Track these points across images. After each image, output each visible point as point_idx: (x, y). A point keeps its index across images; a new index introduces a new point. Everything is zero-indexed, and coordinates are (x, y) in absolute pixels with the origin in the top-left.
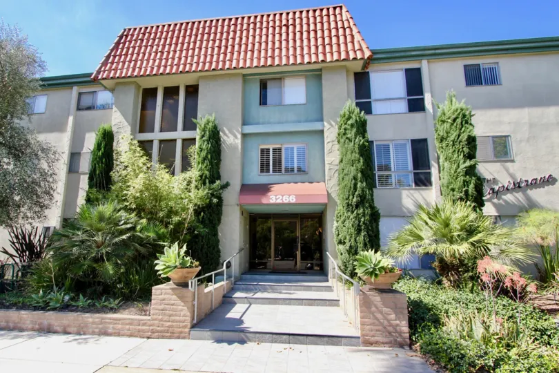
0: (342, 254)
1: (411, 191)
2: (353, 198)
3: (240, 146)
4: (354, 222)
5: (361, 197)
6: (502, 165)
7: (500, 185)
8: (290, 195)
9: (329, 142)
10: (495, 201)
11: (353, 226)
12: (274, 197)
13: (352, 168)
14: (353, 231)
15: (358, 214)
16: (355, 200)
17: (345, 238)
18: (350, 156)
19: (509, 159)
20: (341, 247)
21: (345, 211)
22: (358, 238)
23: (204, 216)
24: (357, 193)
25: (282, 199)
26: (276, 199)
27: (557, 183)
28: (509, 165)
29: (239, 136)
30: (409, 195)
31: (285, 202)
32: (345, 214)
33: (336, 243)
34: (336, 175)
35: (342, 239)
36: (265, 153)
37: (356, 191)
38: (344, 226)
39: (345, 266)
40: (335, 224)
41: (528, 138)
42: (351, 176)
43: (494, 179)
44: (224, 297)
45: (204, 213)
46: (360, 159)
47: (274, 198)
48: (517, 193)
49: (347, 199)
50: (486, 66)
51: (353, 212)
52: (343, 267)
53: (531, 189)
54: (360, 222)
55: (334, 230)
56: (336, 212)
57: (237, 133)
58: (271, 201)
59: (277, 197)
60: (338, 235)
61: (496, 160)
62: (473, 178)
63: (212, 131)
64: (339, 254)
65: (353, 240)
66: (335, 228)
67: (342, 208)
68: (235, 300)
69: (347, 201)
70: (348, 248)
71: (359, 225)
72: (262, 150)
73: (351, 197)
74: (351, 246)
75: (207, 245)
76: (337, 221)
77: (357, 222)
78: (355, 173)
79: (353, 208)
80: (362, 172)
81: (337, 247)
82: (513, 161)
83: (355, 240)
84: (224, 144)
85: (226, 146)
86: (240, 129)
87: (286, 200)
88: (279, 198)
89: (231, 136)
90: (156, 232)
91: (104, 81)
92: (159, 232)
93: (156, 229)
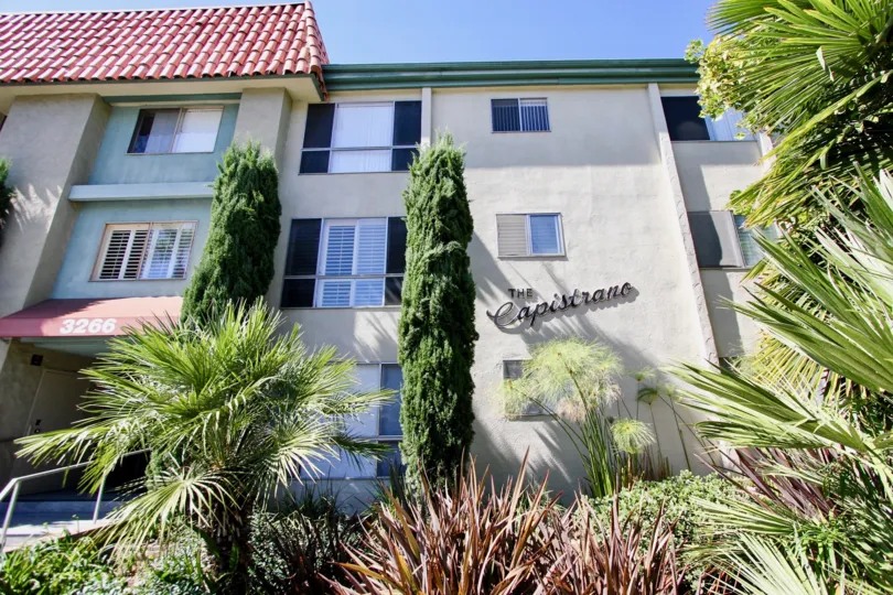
1: (378, 314)
3: (50, 222)
6: (545, 266)
7: (540, 302)
8: (104, 319)
10: (530, 330)
12: (73, 322)
19: (559, 254)
25: (86, 328)
26: (75, 327)
27: (637, 298)
28: (556, 264)
29: (55, 203)
30: (373, 321)
31: (92, 332)
36: (119, 239)
41: (591, 219)
43: (530, 291)
47: (71, 325)
48: (569, 316)
50: (528, 104)
53: (594, 310)
57: (52, 197)
58: (64, 332)
59: (79, 322)
61: (534, 255)
62: (444, 278)
72: (116, 235)
82: (563, 258)
84: (20, 217)
85: (22, 222)
86: (60, 191)
87: (95, 328)
88: (82, 324)
89: (39, 202)
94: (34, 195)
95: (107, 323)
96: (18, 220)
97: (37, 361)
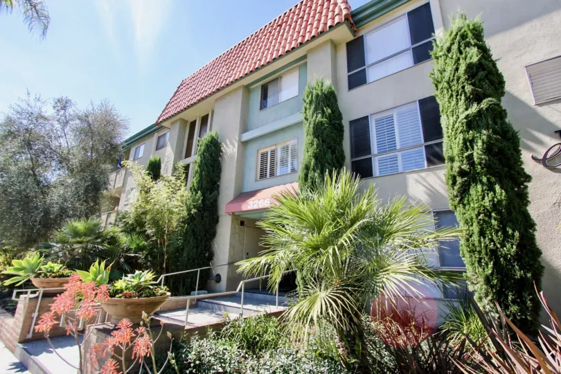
1: (423, 174)
3: (236, 155)
8: (265, 199)
12: (252, 202)
25: (258, 205)
26: (253, 205)
29: (237, 145)
31: (261, 207)
36: (264, 157)
47: (251, 205)
58: (249, 208)
59: (255, 202)
72: (262, 155)
85: (227, 157)
86: (238, 138)
87: (261, 204)
89: (231, 146)
90: (138, 245)
91: (164, 124)
92: (141, 244)
93: (138, 242)
94: (228, 143)
95: (266, 201)
96: (225, 157)
97: (242, 223)
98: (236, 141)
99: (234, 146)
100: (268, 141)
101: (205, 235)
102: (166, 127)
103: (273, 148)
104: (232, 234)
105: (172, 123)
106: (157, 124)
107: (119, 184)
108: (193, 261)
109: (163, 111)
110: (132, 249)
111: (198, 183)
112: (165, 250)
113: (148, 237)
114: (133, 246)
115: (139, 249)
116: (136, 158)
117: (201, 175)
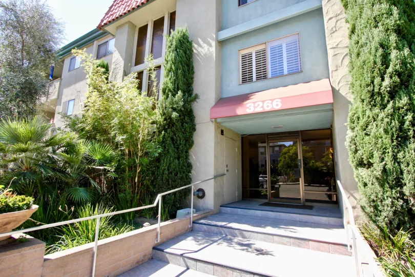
0: (365, 185)
2: (383, 80)
3: (214, 55)
4: (389, 124)
5: (399, 75)
8: (272, 100)
9: (330, 19)
11: (386, 131)
12: (252, 105)
13: (376, 31)
14: (387, 141)
15: (396, 109)
16: (387, 82)
17: (372, 156)
18: (369, 12)
20: (363, 172)
21: (367, 108)
22: (400, 155)
23: (164, 135)
24: (390, 70)
25: (263, 107)
26: (255, 107)
29: (214, 43)
31: (267, 109)
32: (368, 112)
33: (353, 165)
34: (347, 61)
35: (365, 157)
36: (246, 59)
37: (387, 67)
38: (366, 134)
39: (376, 207)
40: (350, 134)
42: (374, 44)
44: (154, 248)
45: (166, 131)
46: (391, 10)
49: (368, 85)
51: (384, 107)
52: (369, 210)
54: (402, 123)
55: (347, 143)
56: (350, 114)
57: (211, 41)
58: (249, 111)
59: (256, 105)
60: (356, 151)
63: (180, 40)
64: (360, 185)
65: (388, 159)
66: (348, 140)
67: (359, 104)
68: (167, 255)
69: (370, 88)
70: (378, 173)
71: (401, 129)
72: (244, 57)
73: (377, 80)
74: (384, 170)
75: (168, 170)
76: (353, 129)
77: (395, 123)
78: (382, 35)
79: (382, 99)
80: (399, 31)
81: (355, 172)
83: (395, 158)
84: (199, 56)
85: (200, 58)
86: (214, 36)
87: (268, 106)
88: (259, 105)
89: (205, 45)
90: (103, 155)
91: (108, 28)
92: (108, 155)
93: (103, 152)
94: (201, 43)
95: (275, 103)
96: (198, 58)
97: (222, 132)
98: (212, 39)
99: (210, 45)
100: (253, 40)
101: (185, 145)
102: (109, 33)
103: (262, 47)
104: (216, 143)
105: (118, 28)
106: (100, 27)
107: (53, 96)
108: (176, 175)
109: (107, 14)
110: (96, 160)
111: (174, 83)
112: (137, 161)
113: (116, 146)
114: (97, 157)
115: (106, 161)
116: (71, 69)
117: (176, 74)
